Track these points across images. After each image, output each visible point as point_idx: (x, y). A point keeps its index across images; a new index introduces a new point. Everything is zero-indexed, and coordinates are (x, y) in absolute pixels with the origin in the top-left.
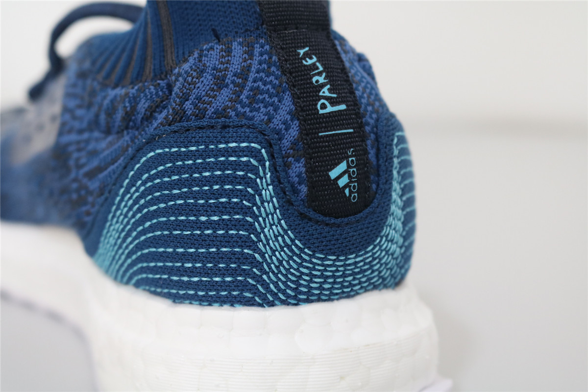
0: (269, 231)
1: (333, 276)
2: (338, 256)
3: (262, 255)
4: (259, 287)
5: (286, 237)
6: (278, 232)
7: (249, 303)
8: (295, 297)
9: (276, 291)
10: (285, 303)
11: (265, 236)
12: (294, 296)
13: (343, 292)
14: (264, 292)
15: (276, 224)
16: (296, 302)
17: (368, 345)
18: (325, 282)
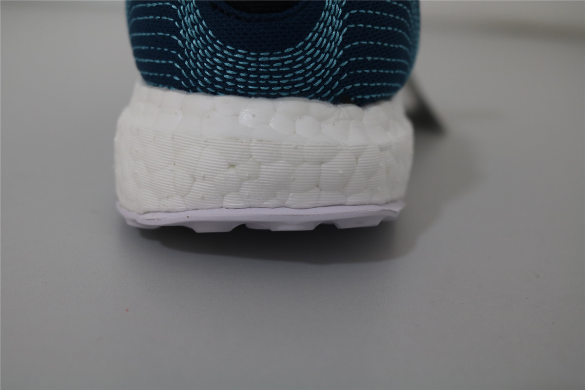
0: (188, 18)
1: (245, 71)
2: (249, 51)
3: (184, 41)
4: (183, 71)
5: (200, 26)
6: (195, 20)
7: (178, 86)
8: (212, 86)
9: (196, 78)
10: (205, 91)
11: (185, 23)
12: (210, 84)
13: (259, 90)
14: (187, 77)
15: (193, 12)
16: (213, 91)
17: (262, 141)
18: (238, 76)
